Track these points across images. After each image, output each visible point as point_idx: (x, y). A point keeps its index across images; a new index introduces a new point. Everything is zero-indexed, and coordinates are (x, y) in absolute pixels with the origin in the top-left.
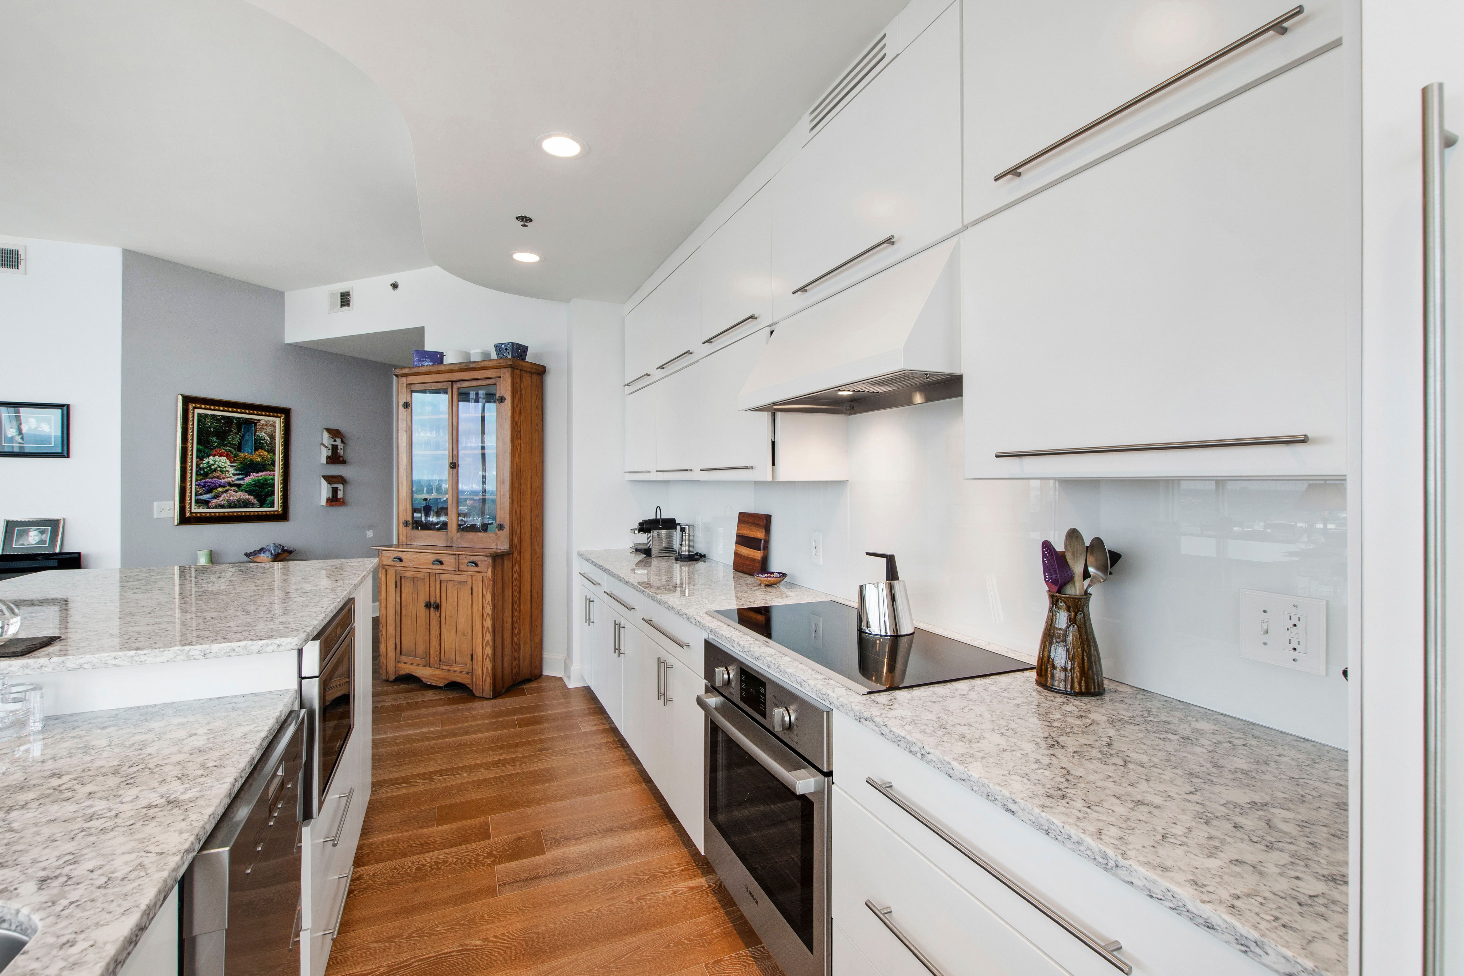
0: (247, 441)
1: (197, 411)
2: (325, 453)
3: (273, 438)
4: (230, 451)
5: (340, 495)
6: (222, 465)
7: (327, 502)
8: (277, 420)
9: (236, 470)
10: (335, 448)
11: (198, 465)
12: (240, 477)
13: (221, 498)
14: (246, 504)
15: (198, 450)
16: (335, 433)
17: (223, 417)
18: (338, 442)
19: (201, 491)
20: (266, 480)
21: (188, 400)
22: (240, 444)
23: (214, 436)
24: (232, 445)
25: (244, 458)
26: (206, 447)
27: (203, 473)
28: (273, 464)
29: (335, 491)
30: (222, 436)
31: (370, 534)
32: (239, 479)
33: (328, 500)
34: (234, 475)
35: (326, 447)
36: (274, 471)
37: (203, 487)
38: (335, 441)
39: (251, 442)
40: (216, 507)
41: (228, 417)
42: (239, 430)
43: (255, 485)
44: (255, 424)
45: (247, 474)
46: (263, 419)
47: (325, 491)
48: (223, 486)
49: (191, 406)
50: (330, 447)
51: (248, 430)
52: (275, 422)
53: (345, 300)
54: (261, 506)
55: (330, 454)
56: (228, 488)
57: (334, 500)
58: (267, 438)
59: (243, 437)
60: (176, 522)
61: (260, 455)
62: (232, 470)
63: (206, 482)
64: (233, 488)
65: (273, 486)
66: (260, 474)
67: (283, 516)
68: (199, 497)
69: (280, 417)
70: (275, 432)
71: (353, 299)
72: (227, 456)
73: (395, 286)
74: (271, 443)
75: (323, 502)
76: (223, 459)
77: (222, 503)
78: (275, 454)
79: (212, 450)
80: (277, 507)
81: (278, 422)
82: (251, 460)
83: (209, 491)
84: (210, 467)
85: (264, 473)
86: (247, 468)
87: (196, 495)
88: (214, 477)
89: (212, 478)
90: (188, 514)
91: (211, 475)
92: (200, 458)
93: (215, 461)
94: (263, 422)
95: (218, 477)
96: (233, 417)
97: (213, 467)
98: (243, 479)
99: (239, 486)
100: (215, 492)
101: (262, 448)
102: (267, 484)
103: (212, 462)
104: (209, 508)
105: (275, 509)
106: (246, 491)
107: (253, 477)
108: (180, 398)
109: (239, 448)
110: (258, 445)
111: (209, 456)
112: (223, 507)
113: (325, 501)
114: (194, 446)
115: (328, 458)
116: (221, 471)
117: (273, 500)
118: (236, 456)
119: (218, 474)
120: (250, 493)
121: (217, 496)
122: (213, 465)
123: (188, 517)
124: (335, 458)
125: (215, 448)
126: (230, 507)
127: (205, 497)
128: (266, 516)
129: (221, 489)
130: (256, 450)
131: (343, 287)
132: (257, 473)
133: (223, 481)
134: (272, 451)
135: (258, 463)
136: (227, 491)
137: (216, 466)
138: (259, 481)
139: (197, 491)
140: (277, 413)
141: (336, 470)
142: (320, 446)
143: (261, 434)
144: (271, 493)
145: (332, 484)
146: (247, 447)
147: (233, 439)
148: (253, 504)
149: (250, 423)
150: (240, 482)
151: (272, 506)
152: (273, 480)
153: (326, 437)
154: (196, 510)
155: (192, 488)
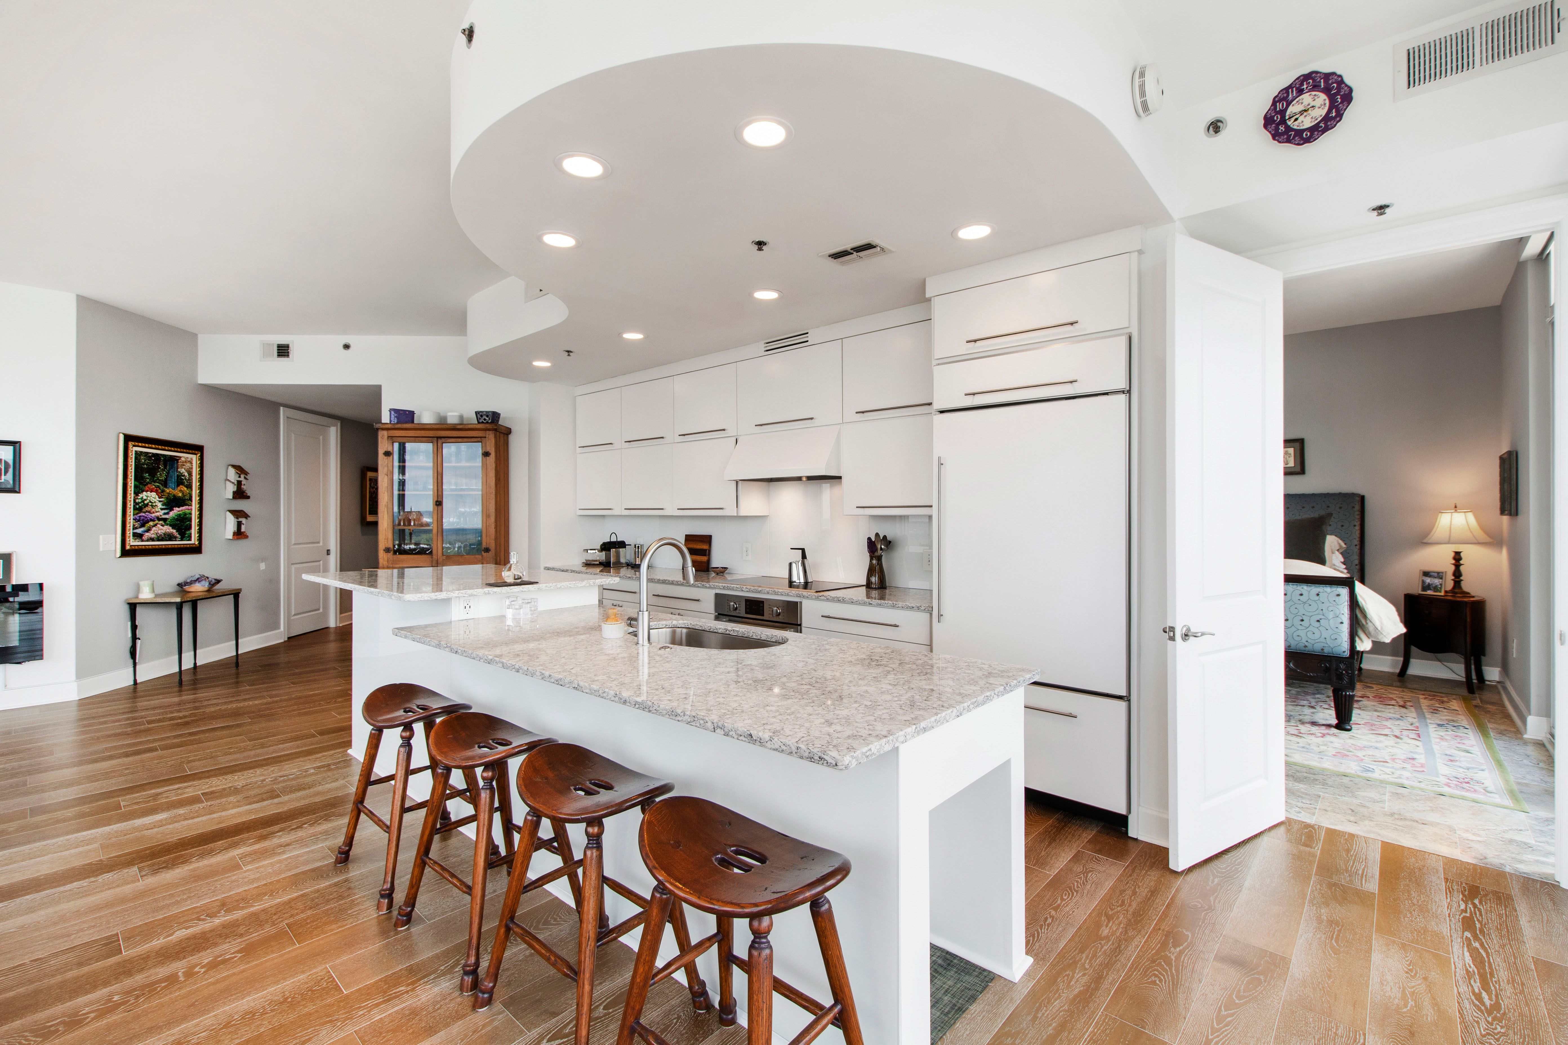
0: (171, 477)
1: (134, 449)
2: (231, 489)
3: (190, 474)
4: (158, 487)
5: (243, 529)
6: (153, 500)
7: (234, 535)
8: (194, 457)
9: (163, 505)
10: (239, 483)
11: (135, 500)
12: (166, 511)
13: (152, 532)
14: (170, 537)
15: (136, 487)
16: (240, 470)
17: (154, 455)
18: (242, 479)
19: (137, 525)
20: (185, 515)
21: (128, 438)
22: (166, 479)
23: (146, 473)
24: (160, 482)
25: (169, 493)
26: (141, 483)
27: (140, 508)
28: (191, 499)
29: (239, 524)
30: (153, 472)
31: (263, 566)
32: (165, 514)
33: (234, 534)
34: (162, 509)
35: (233, 483)
36: (191, 506)
37: (139, 521)
38: (240, 477)
39: (175, 478)
40: (148, 541)
41: (157, 454)
42: (165, 467)
43: (177, 520)
44: (177, 460)
45: (171, 509)
46: (184, 456)
47: (231, 523)
48: (153, 521)
49: (131, 444)
50: (236, 482)
51: (172, 467)
52: (191, 459)
53: (283, 351)
54: (182, 540)
55: (235, 489)
56: (157, 522)
57: (239, 534)
58: (186, 474)
59: (168, 473)
60: (119, 554)
61: (181, 491)
62: (160, 505)
63: (140, 517)
64: (161, 522)
65: (190, 520)
66: (181, 508)
67: (197, 550)
68: (135, 531)
69: (196, 454)
70: (192, 468)
71: (293, 351)
72: (156, 492)
73: (347, 347)
74: (189, 480)
75: (230, 536)
76: (154, 494)
77: (153, 536)
78: (192, 490)
79: (145, 485)
80: (194, 541)
81: (195, 458)
82: (174, 496)
83: (142, 525)
84: (143, 501)
85: (184, 508)
86: (172, 503)
87: (133, 529)
88: (147, 511)
89: (145, 513)
90: (128, 547)
91: (144, 510)
92: (137, 494)
93: (148, 497)
94: (183, 459)
95: (149, 512)
96: (161, 455)
97: (146, 502)
98: (168, 513)
99: (165, 520)
100: (148, 525)
101: (182, 484)
102: (186, 518)
103: (145, 498)
104: (143, 541)
105: (192, 542)
106: (170, 526)
107: (176, 511)
108: (122, 437)
109: (165, 484)
110: (180, 481)
111: (143, 491)
112: (152, 540)
113: (232, 534)
114: (131, 483)
115: (234, 493)
116: (152, 506)
117: (191, 534)
118: (163, 491)
119: (149, 508)
120: (173, 527)
121: (148, 530)
122: (146, 500)
123: (129, 550)
124: (240, 494)
125: (147, 484)
126: (158, 540)
127: (139, 531)
128: (187, 548)
129: (151, 523)
130: (178, 486)
131: (283, 340)
132: (179, 507)
133: (153, 515)
134: (189, 487)
135: (180, 498)
136: (155, 525)
137: (148, 501)
138: (180, 515)
139: (134, 525)
140: (195, 450)
141: (240, 505)
142: (227, 482)
143: (182, 470)
144: (190, 528)
145: (237, 518)
146: (172, 484)
147: (161, 475)
148: (176, 537)
149: (174, 460)
150: (166, 516)
151: (190, 540)
152: (191, 514)
153: (232, 472)
154: (133, 543)
155: (131, 522)
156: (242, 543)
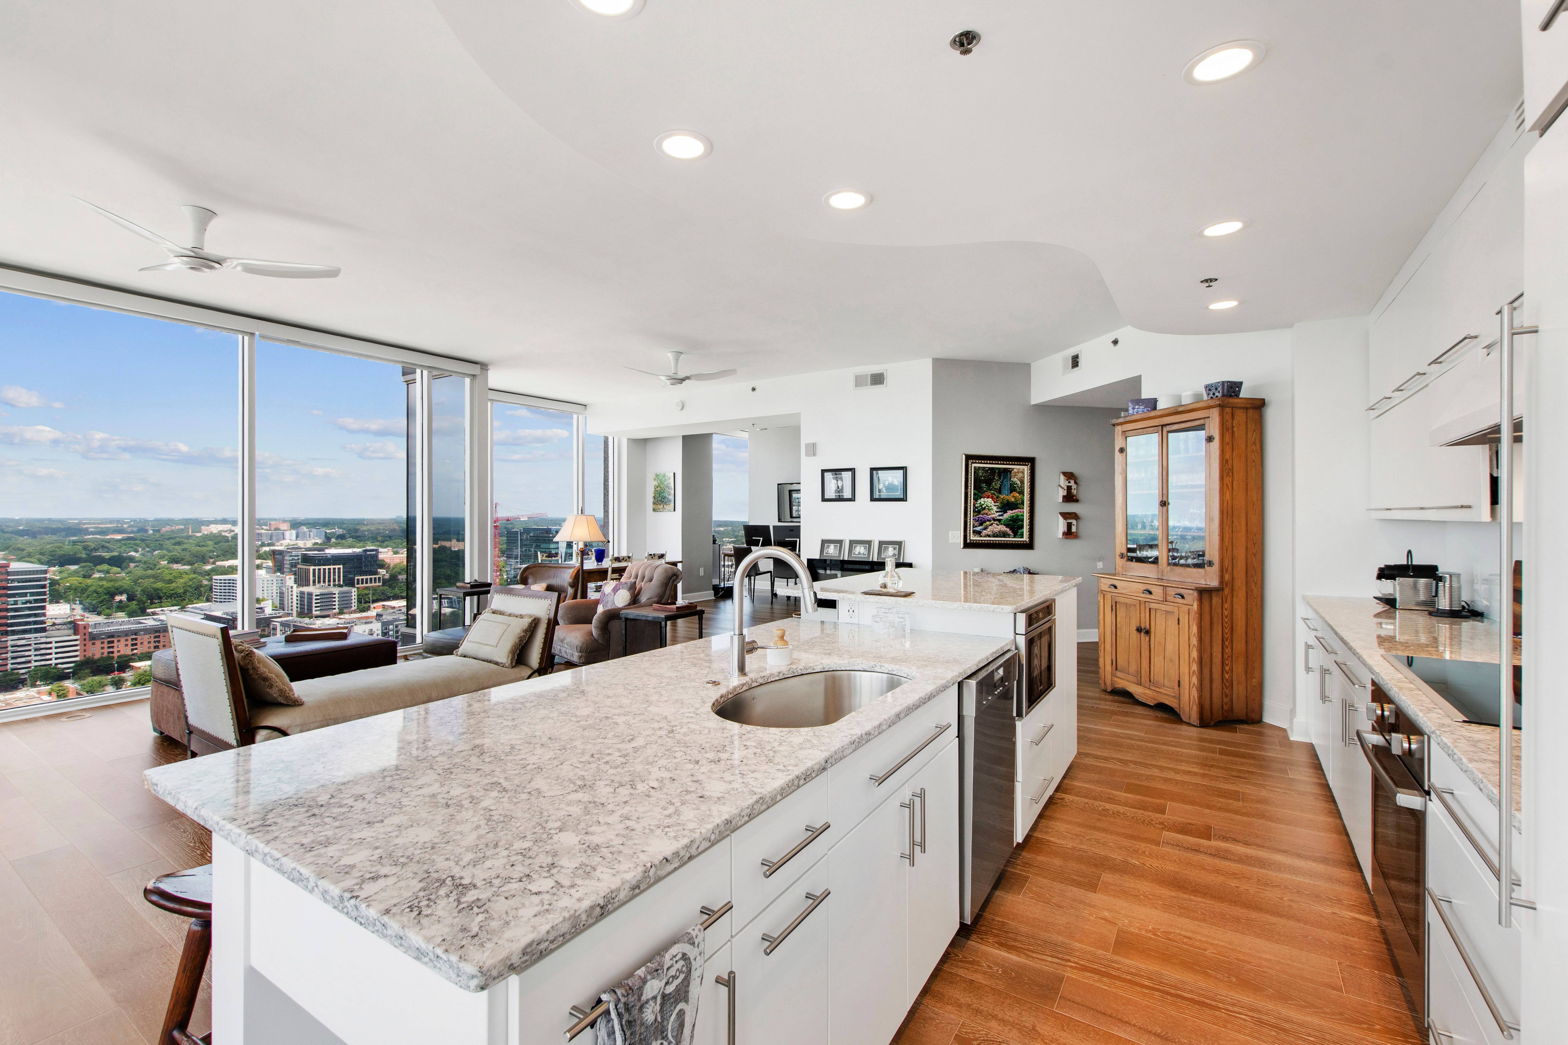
0: (1005, 485)
1: (974, 465)
2: (1062, 493)
3: (1022, 482)
4: (994, 494)
5: (1074, 529)
6: (989, 505)
8: (1025, 468)
9: (998, 509)
10: (1069, 488)
11: (974, 505)
12: (1000, 513)
13: (988, 530)
14: (1005, 535)
15: (975, 494)
16: (1069, 476)
17: (990, 469)
18: (1072, 483)
19: (976, 524)
20: (1018, 516)
21: (969, 458)
22: (1000, 488)
23: (984, 483)
24: (995, 490)
25: (1003, 499)
26: (979, 492)
27: (977, 511)
28: (1023, 503)
29: (1069, 526)
30: (989, 482)
32: (999, 516)
33: (1064, 534)
34: (997, 512)
35: (1063, 488)
36: (1024, 509)
37: (978, 521)
38: (1069, 482)
39: (1008, 487)
40: (985, 537)
41: (993, 468)
42: (1000, 478)
43: (1010, 520)
44: (1010, 472)
45: (1005, 512)
46: (1016, 468)
47: (1061, 525)
48: (990, 521)
49: (970, 462)
50: (1066, 488)
51: (1005, 477)
52: (1024, 469)
53: (1075, 362)
54: (1015, 537)
55: (1065, 493)
56: (993, 522)
57: (1069, 533)
58: (1018, 482)
59: (1002, 482)
60: (962, 546)
61: (1013, 496)
62: (995, 509)
63: (979, 518)
64: (996, 522)
65: (1022, 520)
66: (1014, 511)
67: (1029, 546)
68: (975, 529)
69: (1027, 465)
70: (1024, 477)
71: (1082, 361)
72: (992, 498)
73: (1115, 342)
74: (1021, 487)
75: (1060, 535)
76: (990, 500)
77: (989, 533)
78: (1024, 496)
80: (1026, 538)
81: (1026, 469)
82: (1008, 501)
83: (981, 524)
84: (982, 506)
85: (1016, 511)
86: (1006, 506)
87: (973, 527)
89: (983, 515)
90: (968, 541)
91: (982, 512)
92: (976, 500)
93: (985, 502)
94: (1015, 470)
95: (986, 514)
96: (996, 468)
98: (1002, 515)
99: (1000, 520)
100: (985, 524)
101: (1015, 490)
102: (1019, 519)
103: (982, 503)
104: (981, 537)
105: (1024, 539)
106: (1004, 525)
107: (1009, 514)
108: (964, 456)
109: (1000, 491)
110: (1012, 489)
111: (981, 498)
112: (989, 536)
113: (1062, 534)
114: (972, 491)
115: (1064, 497)
116: (989, 509)
117: (1023, 532)
118: (998, 497)
119: (986, 511)
120: (1007, 526)
121: (986, 528)
123: (970, 543)
124: (1070, 498)
125: (984, 492)
126: (994, 537)
127: (978, 529)
128: (1019, 545)
129: (988, 523)
130: (1011, 492)
131: (1074, 351)
132: (1012, 510)
133: (990, 517)
134: (1022, 493)
135: (1013, 503)
136: (992, 525)
137: (985, 505)
138: (1013, 516)
139: (974, 524)
140: (1025, 462)
141: (1071, 508)
142: (1058, 488)
143: (1015, 480)
144: (1022, 527)
145: (1067, 520)
146: (1005, 491)
147: (996, 484)
148: (1009, 535)
149: (1007, 472)
150: (1001, 518)
151: (1022, 537)
152: (1023, 516)
153: (1062, 479)
154: (974, 538)
155: (971, 522)
156: (1073, 541)
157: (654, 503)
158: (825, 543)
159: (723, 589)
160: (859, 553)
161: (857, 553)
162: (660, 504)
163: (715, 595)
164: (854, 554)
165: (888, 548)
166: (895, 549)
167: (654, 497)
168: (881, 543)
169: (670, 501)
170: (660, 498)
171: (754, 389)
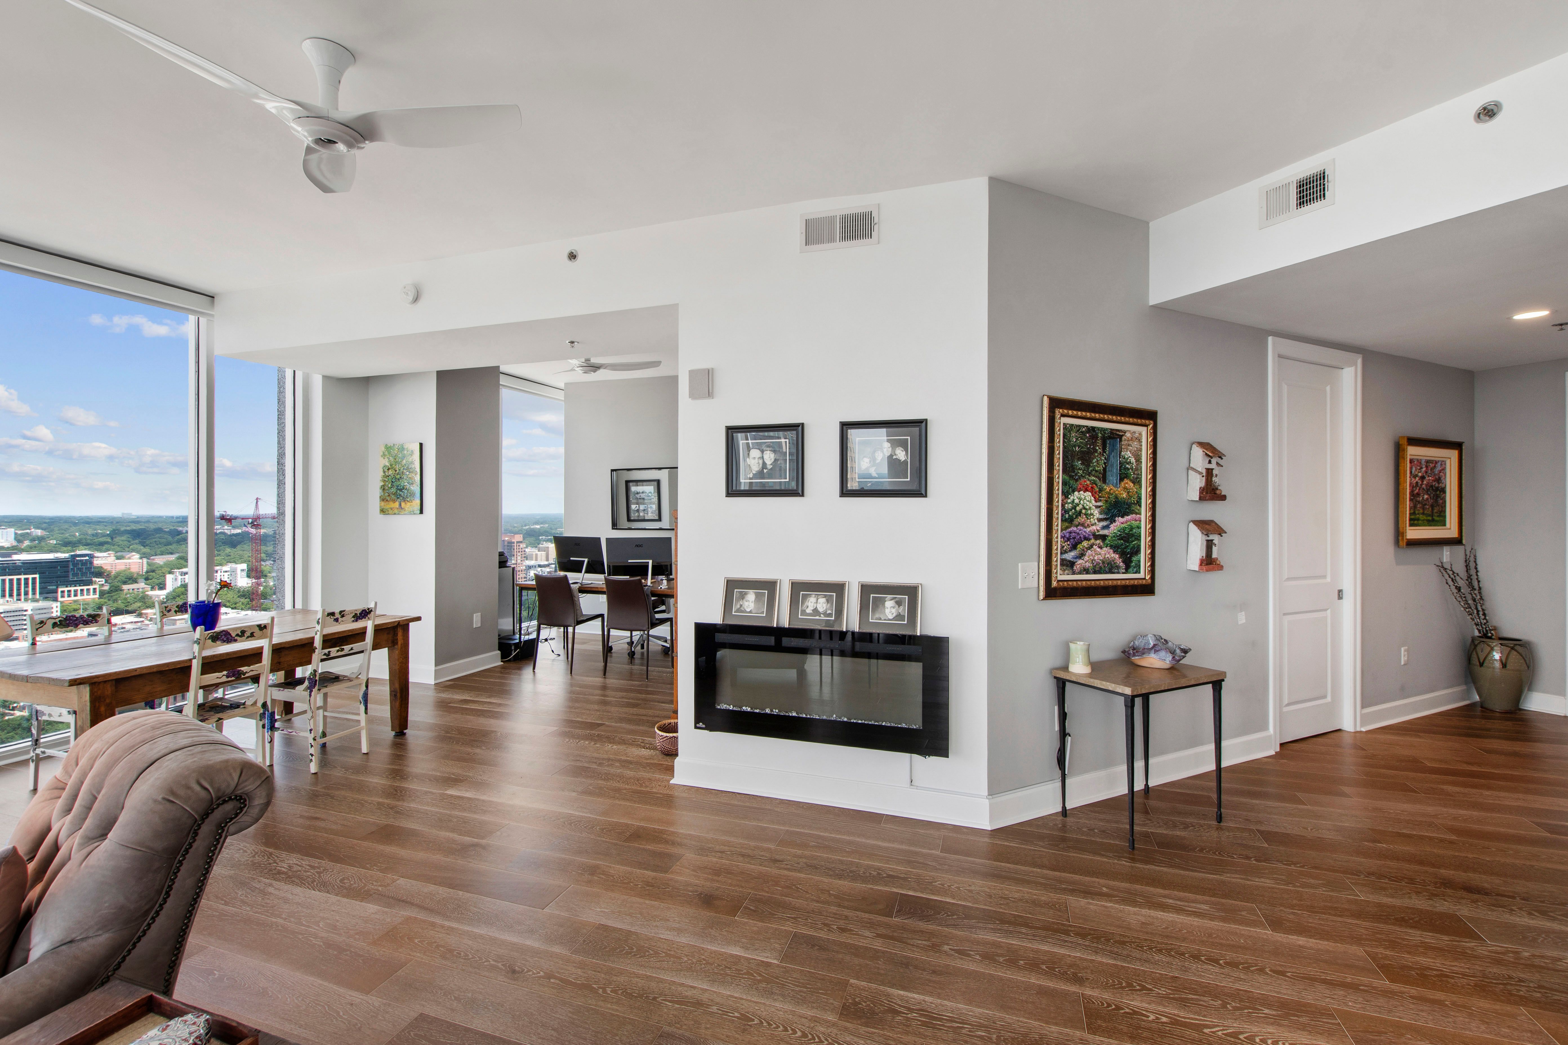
0: (1112, 466)
1: (1065, 420)
2: (1197, 482)
3: (1138, 461)
4: (1095, 483)
5: (1215, 553)
6: (1088, 505)
7: (1201, 565)
8: (1143, 430)
9: (1101, 513)
10: (1209, 472)
11: (1063, 506)
12: (1105, 523)
13: (1086, 558)
14: (1111, 568)
15: (1065, 483)
16: (1210, 450)
17: (1090, 429)
18: (1213, 465)
19: (1066, 546)
20: (1132, 529)
21: (1056, 403)
22: (1105, 469)
23: (1078, 459)
24: (1097, 474)
25: (1109, 493)
26: (1071, 477)
27: (1070, 518)
28: (1139, 503)
29: (1210, 545)
30: (1086, 457)
31: (1241, 618)
32: (1104, 528)
33: (1202, 562)
34: (1100, 520)
35: (1200, 473)
36: (1140, 514)
37: (1068, 539)
38: (1210, 462)
39: (1117, 467)
40: (1080, 573)
41: (1093, 428)
42: (1104, 449)
43: (1120, 537)
44: (1121, 437)
45: (1112, 521)
46: (1130, 430)
47: (1197, 543)
48: (1088, 539)
49: (1058, 412)
50: (1204, 472)
51: (1112, 448)
52: (1140, 434)
53: (1313, 190)
54: (1126, 572)
55: (1203, 484)
56: (1093, 541)
57: (1209, 562)
58: (1133, 460)
59: (1108, 459)
60: (1042, 595)
61: (1125, 488)
62: (1096, 513)
63: (1070, 533)
64: (1098, 542)
65: (1138, 538)
66: (1127, 518)
67: (1147, 589)
68: (1064, 556)
69: (1147, 426)
70: (1141, 450)
71: (1331, 186)
72: (1092, 491)
73: (1488, 112)
74: (1137, 469)
75: (1196, 566)
76: (1089, 495)
77: (1088, 565)
78: (1141, 487)
79: (1077, 480)
80: (1144, 573)
81: (1145, 433)
82: (1116, 497)
83: (1074, 547)
84: (1074, 508)
85: (1129, 517)
86: (1113, 509)
87: (1061, 553)
88: (1079, 524)
89: (1077, 526)
90: (1054, 584)
91: (1076, 522)
92: (1066, 495)
93: (1080, 499)
94: (1128, 435)
95: (1083, 525)
96: (1098, 428)
97: (1078, 508)
98: (1107, 527)
99: (1103, 538)
100: (1080, 546)
101: (1128, 476)
102: (1133, 535)
103: (1077, 501)
104: (1074, 573)
105: (1141, 575)
106: (1111, 547)
107: (1120, 523)
108: (1046, 400)
109: (1104, 477)
110: (1124, 473)
111: (1073, 491)
112: (1086, 571)
113: (1198, 562)
114: (1059, 477)
115: (1202, 490)
116: (1086, 514)
117: (1139, 561)
118: (1101, 490)
119: (1081, 519)
120: (1115, 548)
121: (1081, 556)
122: (1078, 505)
123: (1055, 589)
124: (1210, 491)
125: (1080, 477)
126: (1095, 572)
127: (1070, 556)
128: (1133, 586)
129: (1085, 544)
130: (1121, 480)
131: (1305, 168)
132: (1122, 517)
133: (1088, 530)
134: (1137, 481)
135: (1124, 501)
136: (1091, 547)
137: (1081, 506)
138: (1124, 529)
139: (1062, 547)
140: (1145, 419)
141: (1212, 511)
142: (1190, 472)
143: (1127, 454)
144: (1137, 551)
145: (1207, 535)
146: (1113, 477)
147: (1098, 463)
148: (1118, 567)
149: (1116, 436)
150: (1105, 532)
151: (1138, 572)
152: (1139, 527)
153: (1198, 453)
154: (1061, 576)
155: (1058, 543)
156: (1214, 577)
157: (383, 499)
158: (734, 587)
159: (517, 645)
160: (816, 611)
161: (809, 611)
162: (394, 501)
163: (503, 657)
164: (804, 612)
165: (883, 601)
166: (899, 603)
167: (383, 488)
168: (867, 590)
169: (412, 494)
170: (394, 490)
171: (572, 256)
